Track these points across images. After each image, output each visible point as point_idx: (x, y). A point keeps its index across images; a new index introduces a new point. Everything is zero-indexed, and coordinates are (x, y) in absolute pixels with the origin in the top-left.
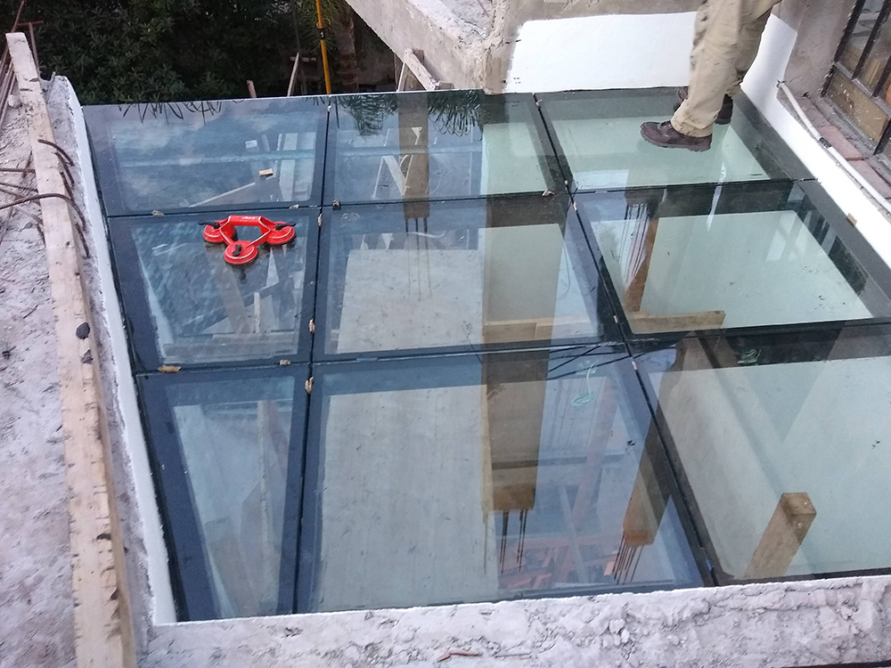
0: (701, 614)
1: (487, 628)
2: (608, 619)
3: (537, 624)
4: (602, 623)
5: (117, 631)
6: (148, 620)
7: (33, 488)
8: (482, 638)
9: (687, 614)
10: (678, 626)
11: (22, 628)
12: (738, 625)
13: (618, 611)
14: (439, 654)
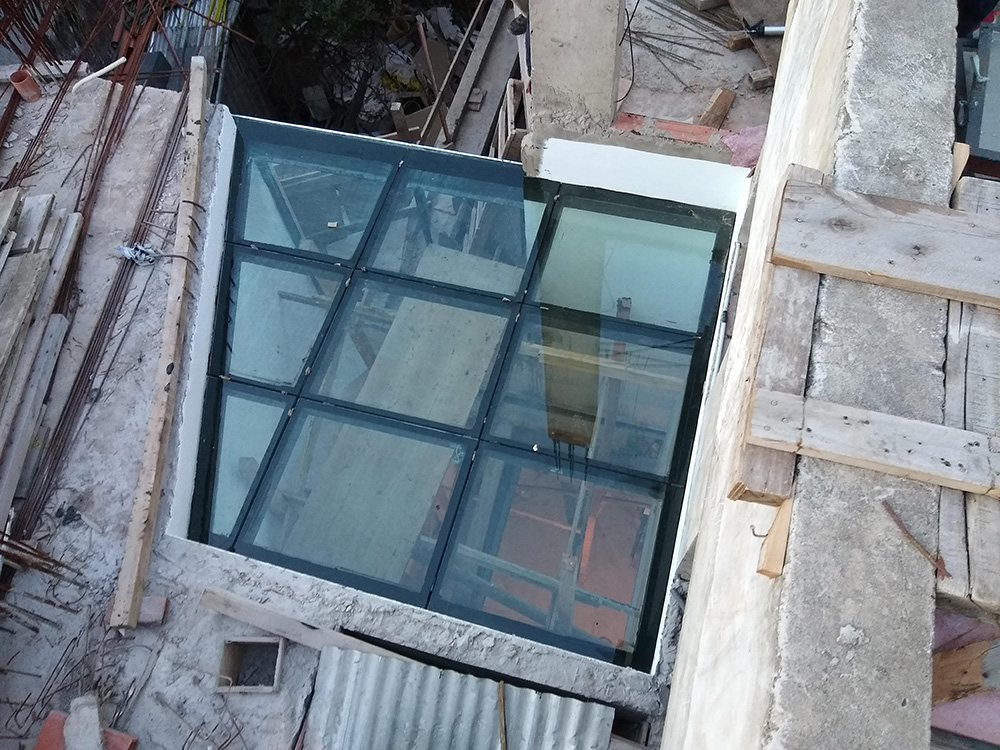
0: (389, 612)
1: (293, 584)
2: (346, 599)
3: (315, 590)
4: (342, 600)
5: (142, 538)
6: (164, 530)
7: (136, 446)
8: (289, 587)
9: (381, 610)
10: (377, 613)
11: (117, 515)
12: (404, 623)
13: (351, 598)
14: (267, 587)
